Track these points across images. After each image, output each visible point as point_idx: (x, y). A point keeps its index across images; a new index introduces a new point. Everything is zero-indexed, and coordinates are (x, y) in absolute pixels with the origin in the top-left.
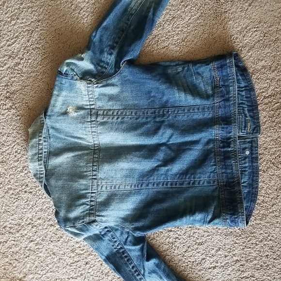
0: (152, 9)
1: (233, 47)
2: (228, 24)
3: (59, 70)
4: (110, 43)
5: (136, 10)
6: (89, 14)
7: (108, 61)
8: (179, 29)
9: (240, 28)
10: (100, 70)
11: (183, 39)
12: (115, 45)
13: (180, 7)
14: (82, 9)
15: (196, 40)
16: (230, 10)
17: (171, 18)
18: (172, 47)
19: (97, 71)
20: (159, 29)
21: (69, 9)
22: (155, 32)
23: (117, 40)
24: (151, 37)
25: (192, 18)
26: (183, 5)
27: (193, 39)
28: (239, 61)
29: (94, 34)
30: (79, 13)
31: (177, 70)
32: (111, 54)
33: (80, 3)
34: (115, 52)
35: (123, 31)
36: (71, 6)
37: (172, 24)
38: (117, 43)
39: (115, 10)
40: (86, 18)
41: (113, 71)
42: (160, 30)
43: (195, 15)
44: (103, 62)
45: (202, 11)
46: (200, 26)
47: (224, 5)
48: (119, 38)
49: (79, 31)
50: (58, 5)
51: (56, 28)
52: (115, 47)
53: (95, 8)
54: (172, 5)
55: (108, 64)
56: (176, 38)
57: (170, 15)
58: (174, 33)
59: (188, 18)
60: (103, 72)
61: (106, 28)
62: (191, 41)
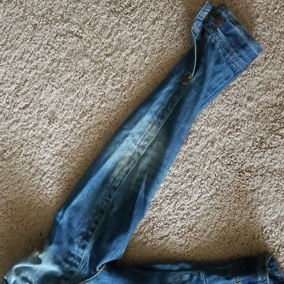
0: (144, 184)
1: (266, 246)
2: (258, 210)
3: (5, 278)
4: (84, 230)
5: (121, 181)
6: (55, 182)
7: (80, 256)
8: (184, 212)
9: (276, 216)
10: (68, 268)
11: (191, 227)
12: (90, 233)
13: (185, 178)
14: (45, 174)
15: (209, 230)
16: (259, 188)
17: (171, 195)
18: (173, 238)
19: (63, 271)
20: (154, 210)
21: (26, 174)
22: (148, 213)
23: (93, 225)
24: (143, 221)
25: (203, 197)
26: (190, 177)
27: (205, 228)
28: (276, 270)
29: (60, 214)
30: (41, 180)
31: (181, 277)
32: (84, 247)
33: (42, 165)
34: (90, 245)
35: (102, 212)
36: (30, 169)
37: (174, 203)
38: (93, 230)
39: (90, 182)
40: (50, 187)
41: (86, 272)
42: (156, 211)
43: (207, 192)
44: (73, 255)
45: (218, 187)
46: (216, 208)
47: (250, 180)
48: (96, 222)
49: (40, 205)
50: (12, 166)
51: (8, 199)
52: (91, 236)
53: (64, 173)
54: (174, 176)
55: (79, 260)
56: (179, 224)
57: (171, 189)
58: (177, 217)
59: (196, 196)
60: (72, 273)
61: (77, 209)
62: (202, 230)
